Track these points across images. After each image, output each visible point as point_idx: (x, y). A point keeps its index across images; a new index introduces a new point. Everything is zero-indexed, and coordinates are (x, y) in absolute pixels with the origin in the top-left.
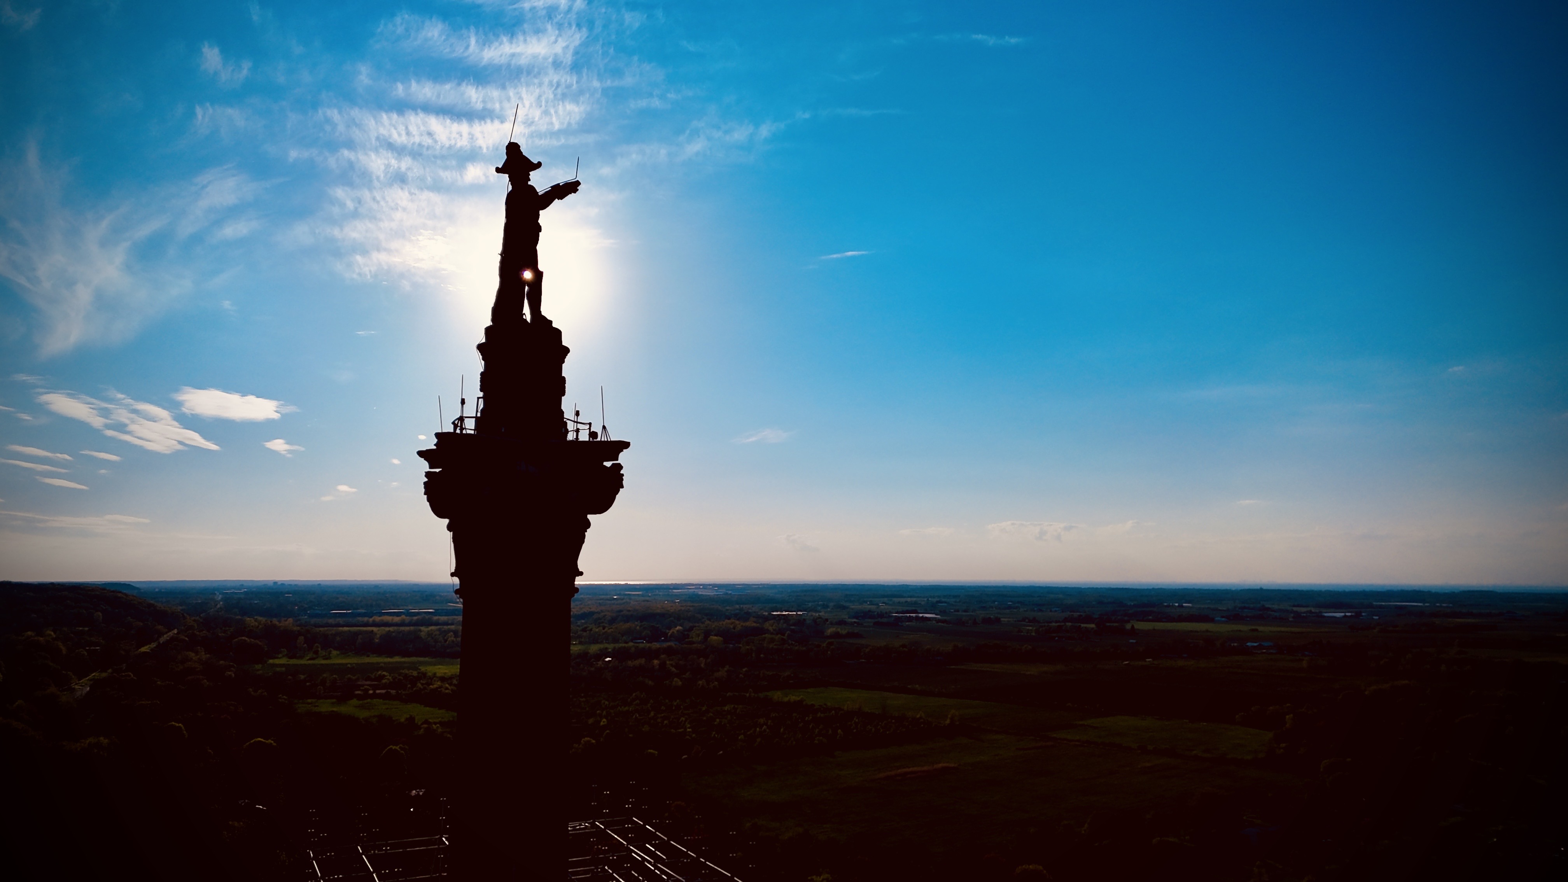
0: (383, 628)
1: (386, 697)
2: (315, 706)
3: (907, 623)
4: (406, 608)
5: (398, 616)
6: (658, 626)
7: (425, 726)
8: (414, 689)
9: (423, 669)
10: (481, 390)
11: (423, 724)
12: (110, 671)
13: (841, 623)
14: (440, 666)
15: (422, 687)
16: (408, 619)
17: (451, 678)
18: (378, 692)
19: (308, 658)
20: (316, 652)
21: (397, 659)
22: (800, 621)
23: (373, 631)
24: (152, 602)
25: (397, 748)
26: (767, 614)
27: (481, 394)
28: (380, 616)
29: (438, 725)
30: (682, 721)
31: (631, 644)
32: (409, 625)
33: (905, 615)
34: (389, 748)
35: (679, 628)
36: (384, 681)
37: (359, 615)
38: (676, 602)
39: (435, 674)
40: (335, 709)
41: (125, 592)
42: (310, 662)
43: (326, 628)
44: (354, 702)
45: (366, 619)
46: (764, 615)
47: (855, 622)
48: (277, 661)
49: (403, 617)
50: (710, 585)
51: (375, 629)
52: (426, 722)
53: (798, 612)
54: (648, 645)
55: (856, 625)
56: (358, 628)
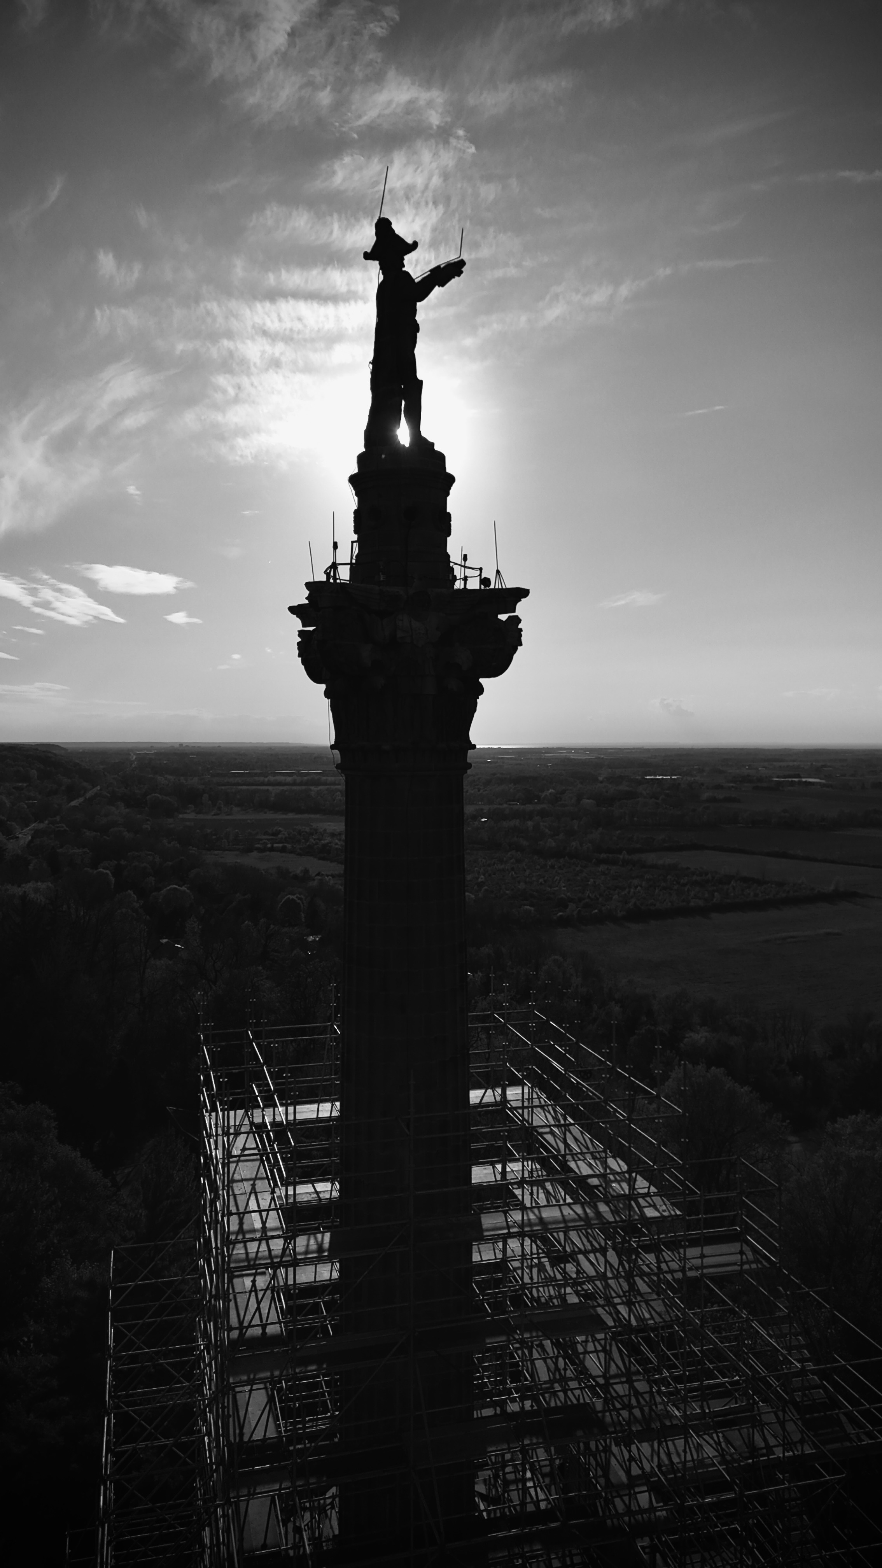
0: (277, 787)
1: (283, 850)
2: (221, 857)
3: (789, 788)
4: (296, 769)
5: (290, 776)
6: (531, 788)
7: (319, 877)
8: (308, 844)
9: (314, 825)
10: (356, 532)
11: (316, 875)
12: (47, 822)
13: (718, 787)
14: (329, 823)
15: (314, 842)
16: (299, 779)
17: (340, 834)
18: (275, 845)
19: (213, 813)
20: (219, 809)
21: (291, 816)
22: (675, 785)
23: (268, 790)
24: (77, 761)
25: (294, 897)
26: (640, 777)
27: (355, 537)
28: (274, 776)
29: (330, 877)
30: (557, 880)
31: (505, 806)
32: (301, 784)
33: (787, 779)
34: (286, 898)
35: (551, 791)
36: (280, 836)
37: (256, 775)
38: (548, 766)
39: (325, 830)
40: (239, 861)
41: (54, 752)
42: (214, 817)
43: (227, 787)
44: (255, 854)
45: (262, 779)
46: (637, 779)
47: (733, 787)
48: (186, 816)
49: (295, 777)
50: (581, 749)
51: (270, 788)
52: (318, 874)
53: (672, 776)
54: (522, 807)
55: (733, 789)
56: (257, 787)
